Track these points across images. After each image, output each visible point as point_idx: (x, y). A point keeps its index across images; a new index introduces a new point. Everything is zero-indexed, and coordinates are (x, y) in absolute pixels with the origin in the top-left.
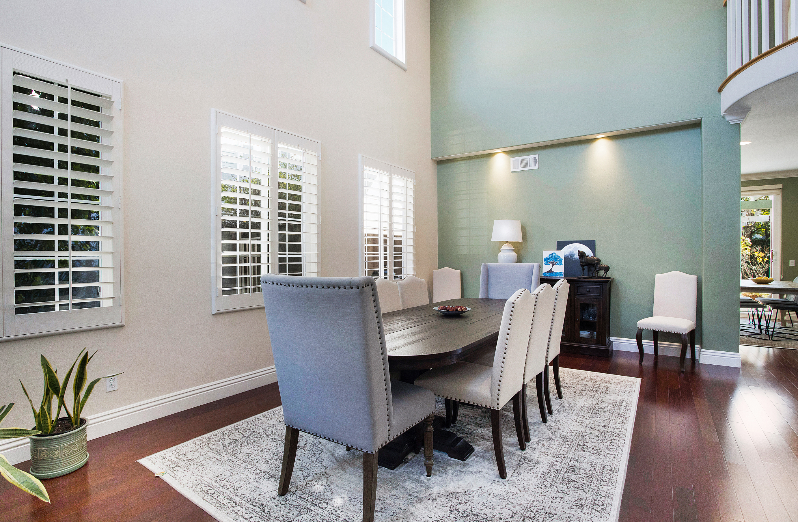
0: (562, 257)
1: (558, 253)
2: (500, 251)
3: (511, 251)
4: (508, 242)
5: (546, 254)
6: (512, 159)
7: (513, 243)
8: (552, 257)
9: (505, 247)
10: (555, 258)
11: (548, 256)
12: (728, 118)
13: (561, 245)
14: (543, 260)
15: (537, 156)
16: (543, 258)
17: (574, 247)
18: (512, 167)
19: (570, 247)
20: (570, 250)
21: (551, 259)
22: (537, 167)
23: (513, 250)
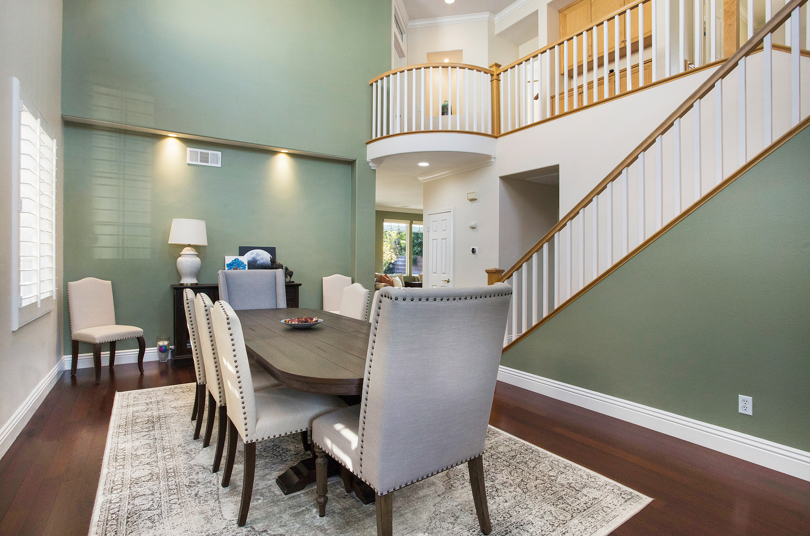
0: (246, 263)
1: (241, 258)
2: (180, 256)
3: (194, 256)
4: (189, 246)
5: (229, 259)
6: (189, 149)
7: (196, 247)
8: (235, 263)
9: (186, 251)
10: (239, 264)
11: (231, 262)
12: (371, 164)
13: (243, 251)
14: (226, 266)
15: (219, 153)
16: (226, 264)
17: (257, 254)
18: (188, 157)
19: (252, 253)
20: (252, 256)
21: (235, 265)
22: (219, 165)
23: (196, 255)
